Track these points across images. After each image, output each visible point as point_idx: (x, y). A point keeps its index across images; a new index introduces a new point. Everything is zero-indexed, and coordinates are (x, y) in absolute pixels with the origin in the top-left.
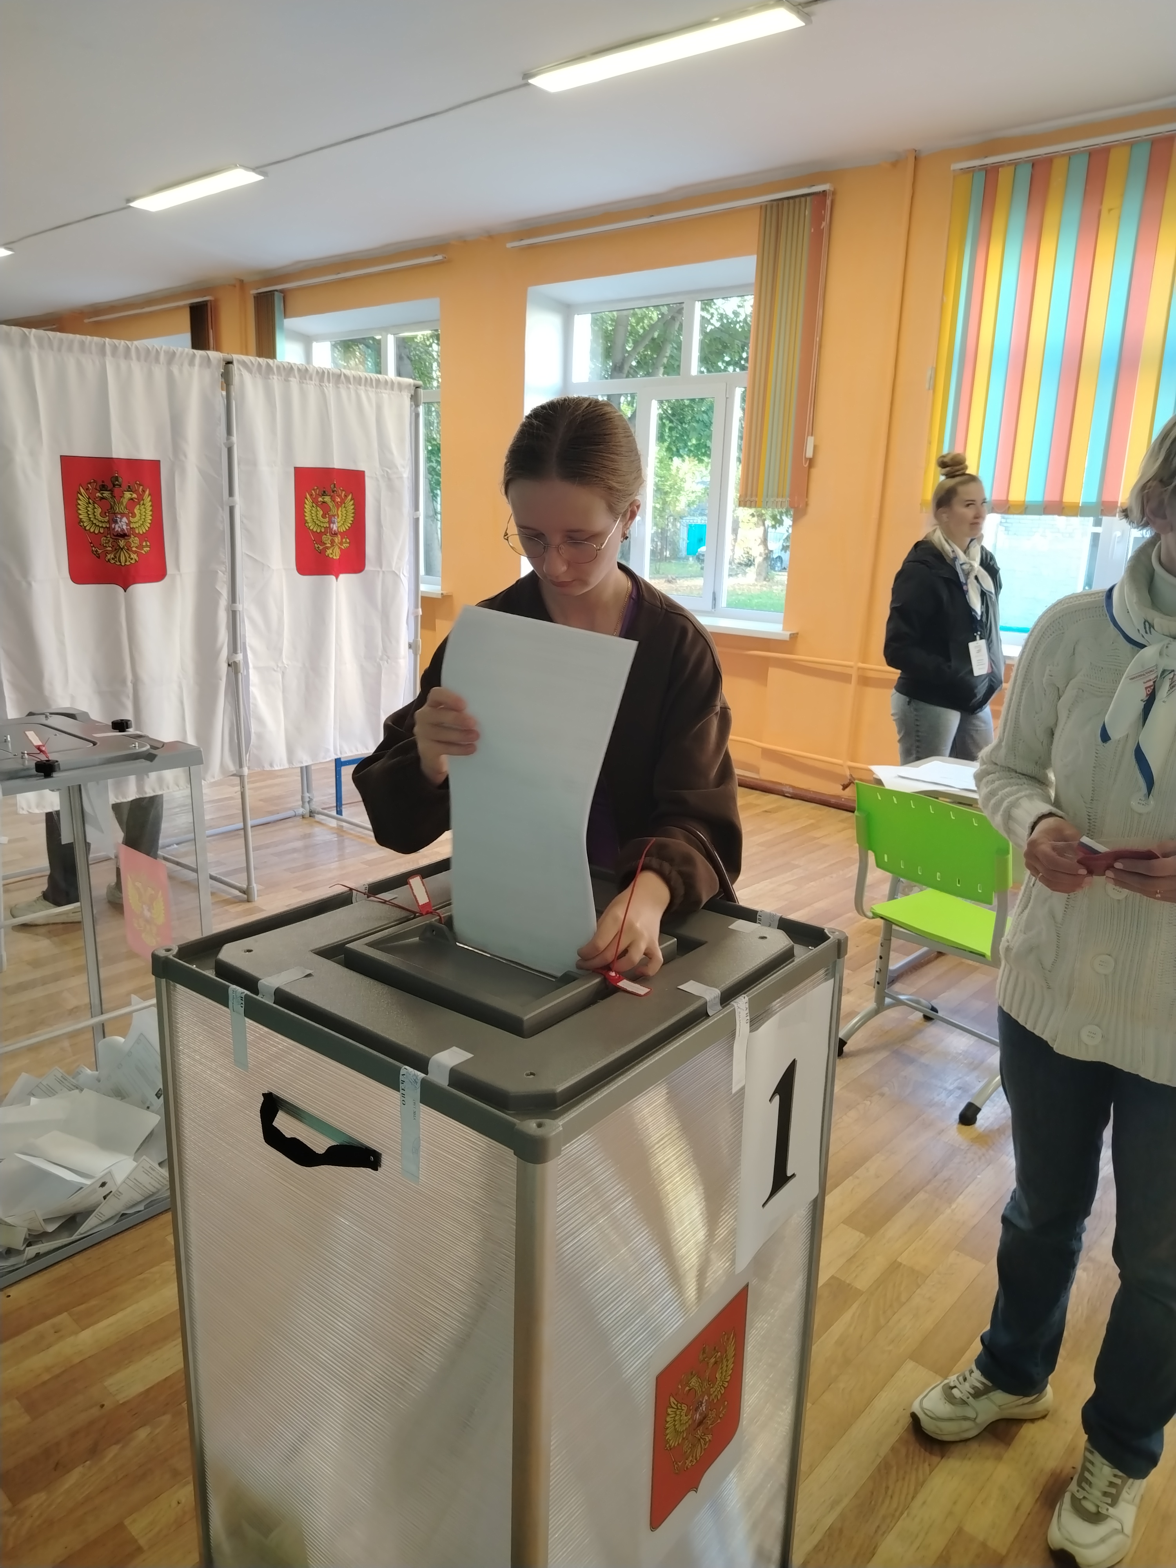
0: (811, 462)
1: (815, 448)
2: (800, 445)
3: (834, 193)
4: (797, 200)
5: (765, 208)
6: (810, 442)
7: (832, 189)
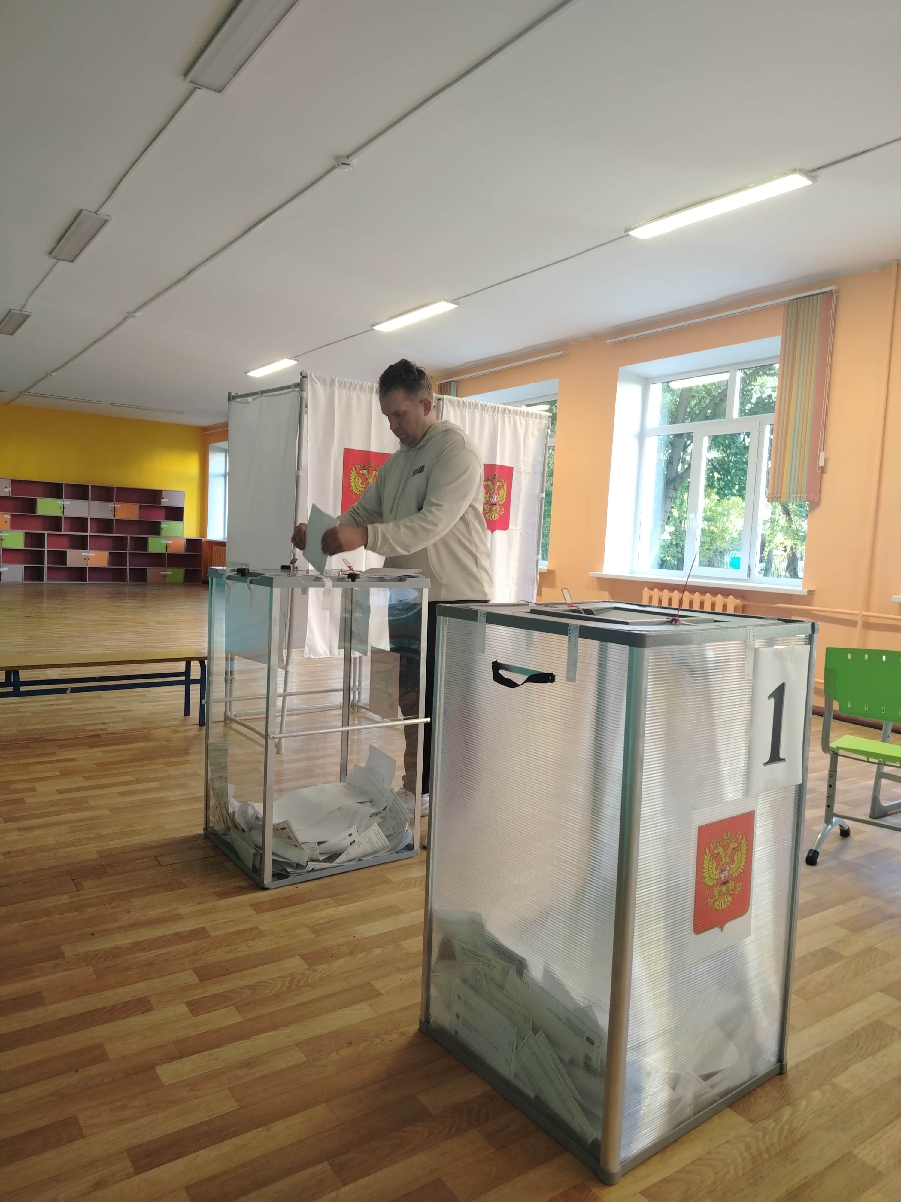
0: (823, 470)
1: (826, 460)
2: (814, 457)
3: (838, 292)
4: (811, 298)
5: (787, 304)
6: (822, 455)
7: (837, 289)
